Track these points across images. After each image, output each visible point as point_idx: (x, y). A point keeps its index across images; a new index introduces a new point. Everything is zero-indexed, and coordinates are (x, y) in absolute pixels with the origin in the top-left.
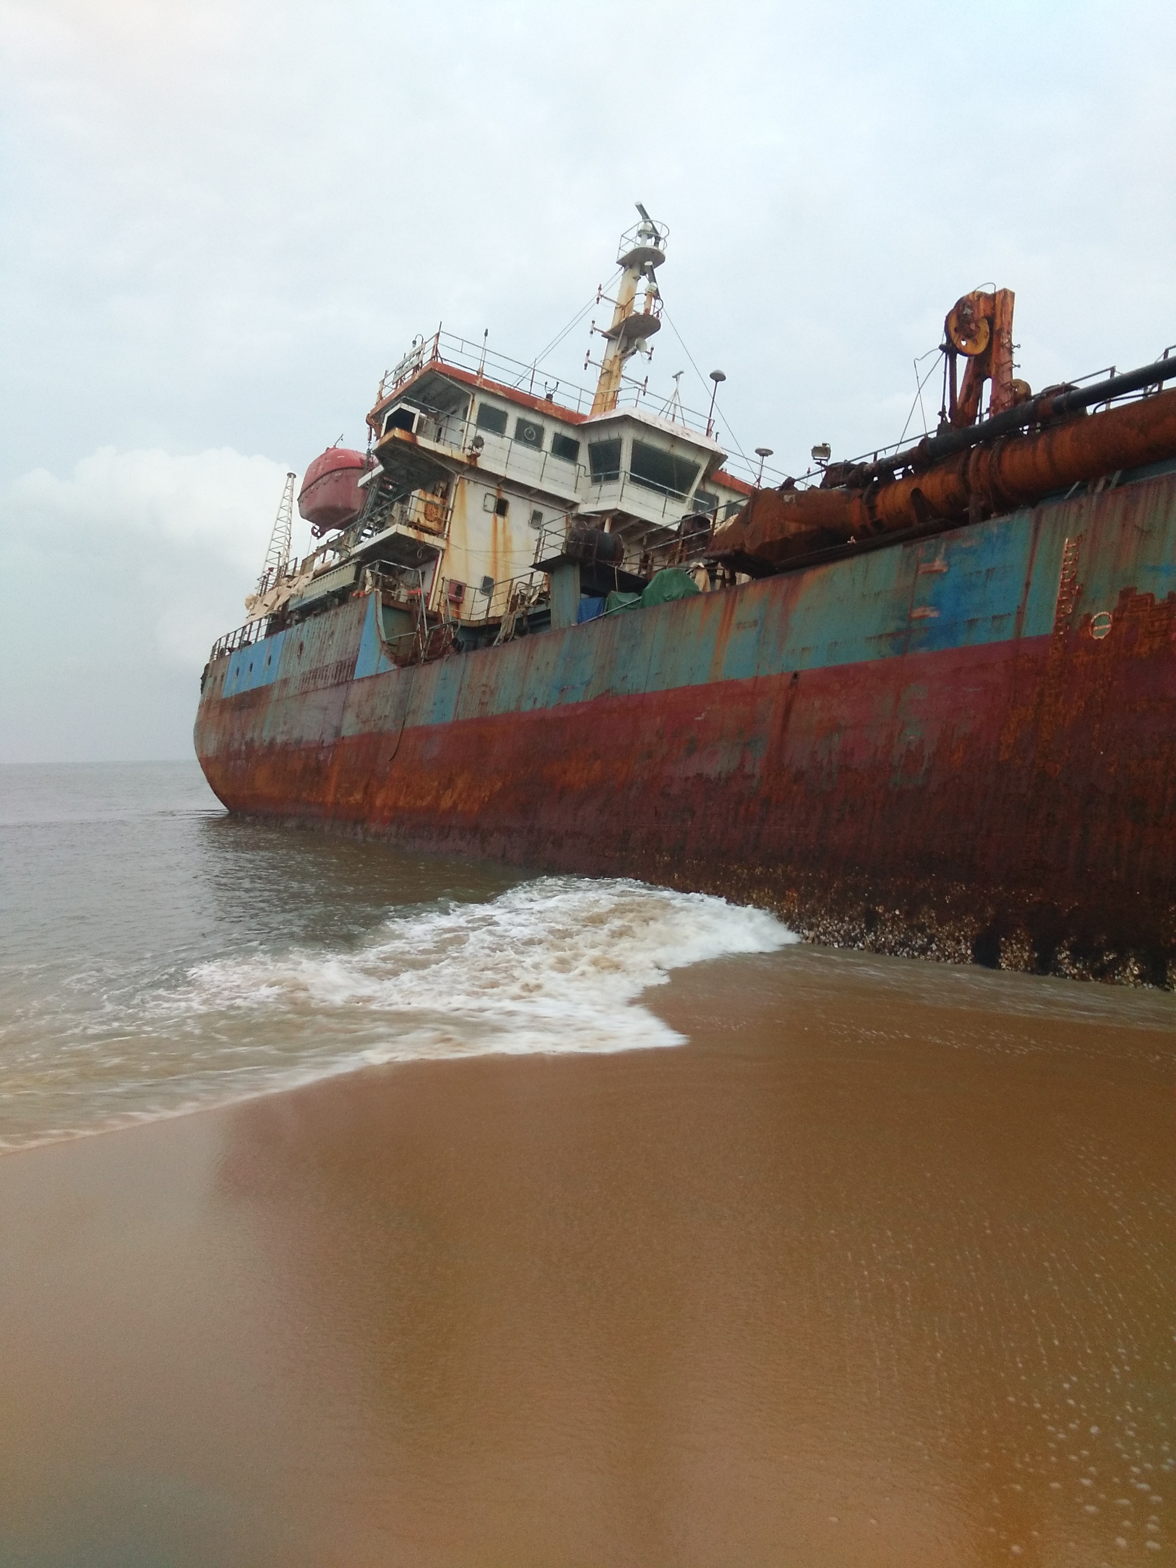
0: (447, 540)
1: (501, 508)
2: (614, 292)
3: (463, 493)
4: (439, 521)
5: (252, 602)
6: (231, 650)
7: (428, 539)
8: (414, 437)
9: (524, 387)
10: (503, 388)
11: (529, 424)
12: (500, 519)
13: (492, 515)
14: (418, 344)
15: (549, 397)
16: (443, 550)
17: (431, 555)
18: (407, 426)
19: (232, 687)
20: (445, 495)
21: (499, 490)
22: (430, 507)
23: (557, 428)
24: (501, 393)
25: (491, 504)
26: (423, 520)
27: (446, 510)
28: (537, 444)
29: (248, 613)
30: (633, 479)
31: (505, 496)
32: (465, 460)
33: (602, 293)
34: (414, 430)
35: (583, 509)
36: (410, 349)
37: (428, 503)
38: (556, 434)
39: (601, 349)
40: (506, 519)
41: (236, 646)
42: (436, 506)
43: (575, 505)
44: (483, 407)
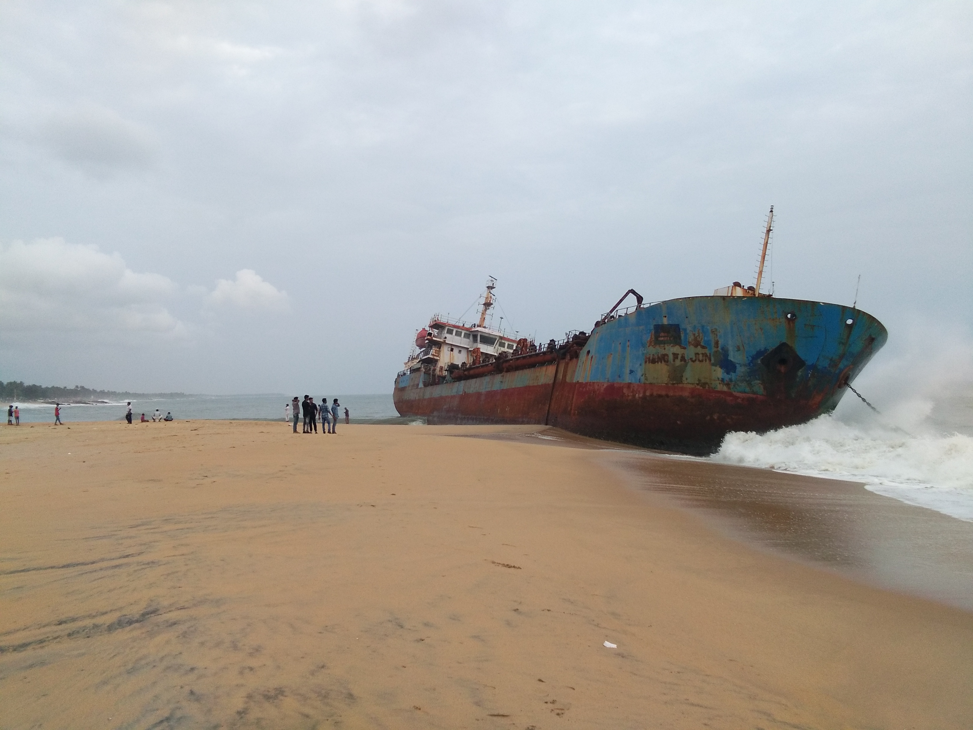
0: (440, 358)
1: (452, 350)
2: (485, 295)
3: (443, 348)
4: (438, 354)
5: (406, 364)
6: (401, 375)
7: (435, 358)
8: (432, 338)
9: (457, 324)
10: (452, 325)
11: (458, 331)
12: (452, 352)
13: (450, 352)
14: (436, 315)
15: (464, 325)
16: (439, 360)
17: (437, 361)
18: (431, 336)
19: (402, 385)
20: (440, 348)
21: (451, 346)
22: (436, 351)
23: (465, 332)
24: (452, 326)
25: (450, 349)
26: (434, 354)
27: (440, 351)
28: (460, 336)
29: (405, 366)
30: (480, 343)
31: (453, 347)
32: (443, 341)
33: (481, 295)
34: (432, 336)
35: (470, 349)
36: (433, 317)
37: (435, 350)
38: (465, 333)
39: (482, 307)
40: (453, 352)
41: (402, 374)
42: (437, 351)
43: (468, 348)
44: (448, 329)
